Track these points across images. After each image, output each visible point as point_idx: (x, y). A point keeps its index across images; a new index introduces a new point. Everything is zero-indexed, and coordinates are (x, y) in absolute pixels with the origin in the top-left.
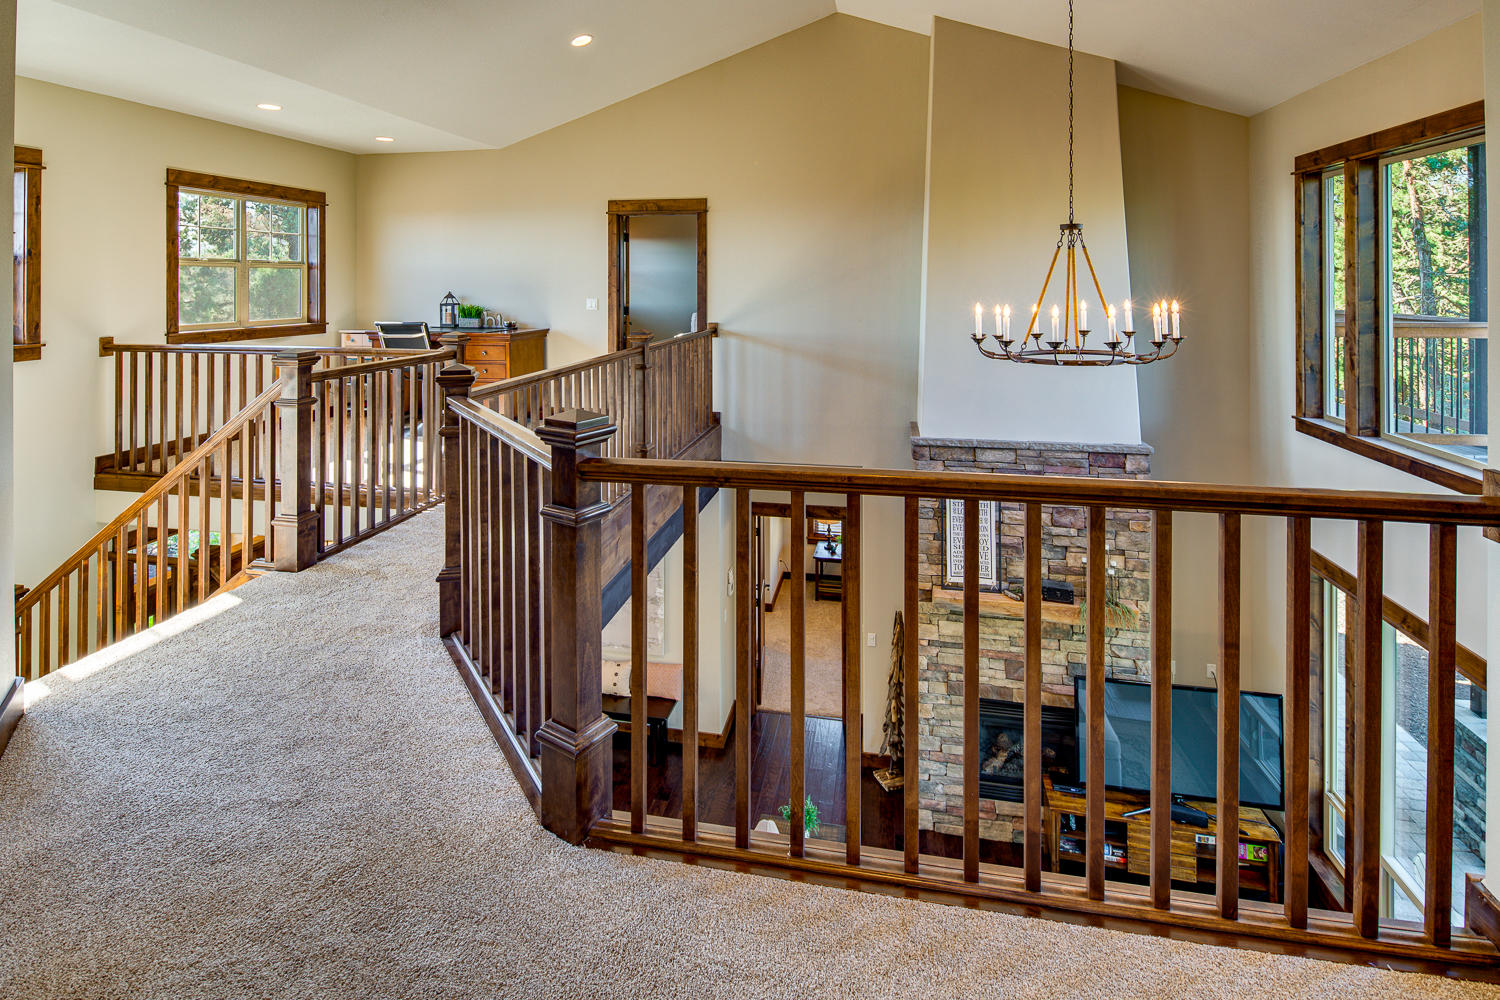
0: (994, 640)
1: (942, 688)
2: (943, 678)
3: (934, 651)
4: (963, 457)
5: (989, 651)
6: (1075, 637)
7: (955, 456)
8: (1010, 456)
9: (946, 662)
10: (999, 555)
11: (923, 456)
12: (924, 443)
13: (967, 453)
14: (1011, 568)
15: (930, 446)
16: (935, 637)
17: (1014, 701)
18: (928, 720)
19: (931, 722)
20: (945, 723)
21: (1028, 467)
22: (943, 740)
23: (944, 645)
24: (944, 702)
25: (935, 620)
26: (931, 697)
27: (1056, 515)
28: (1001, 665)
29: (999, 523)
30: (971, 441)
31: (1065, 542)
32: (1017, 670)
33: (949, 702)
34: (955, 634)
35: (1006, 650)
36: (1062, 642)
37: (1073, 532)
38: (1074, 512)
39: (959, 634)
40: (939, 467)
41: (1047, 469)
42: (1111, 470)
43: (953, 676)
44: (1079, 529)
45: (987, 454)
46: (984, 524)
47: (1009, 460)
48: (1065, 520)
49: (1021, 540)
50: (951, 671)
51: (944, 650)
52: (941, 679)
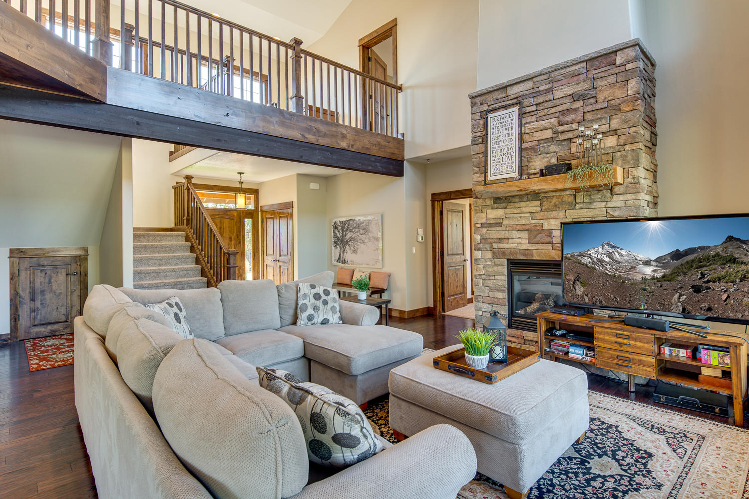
0: (520, 217)
1: (489, 255)
2: (490, 247)
3: (484, 230)
4: (499, 97)
5: (517, 225)
6: (578, 206)
7: (494, 98)
8: (529, 85)
9: (491, 237)
10: (521, 157)
11: (477, 103)
12: (476, 94)
13: (502, 92)
14: (531, 164)
15: (480, 95)
16: (484, 221)
17: (534, 259)
18: (480, 275)
19: (483, 277)
20: (492, 278)
21: (541, 88)
22: (491, 289)
23: (490, 225)
24: (490, 263)
25: (484, 211)
26: (482, 260)
27: (561, 117)
28: (525, 235)
29: (521, 135)
30: (503, 84)
31: (571, 135)
32: (536, 236)
33: (493, 264)
34: (497, 217)
35: (528, 223)
36: (567, 211)
37: (574, 126)
38: (575, 110)
39: (499, 216)
40: (485, 107)
41: (556, 85)
42: (604, 69)
43: (495, 246)
44: (579, 123)
45: (514, 89)
46: (511, 137)
47: (528, 88)
48: (568, 119)
49: (537, 142)
50: (495, 243)
51: (490, 229)
52: (488, 249)
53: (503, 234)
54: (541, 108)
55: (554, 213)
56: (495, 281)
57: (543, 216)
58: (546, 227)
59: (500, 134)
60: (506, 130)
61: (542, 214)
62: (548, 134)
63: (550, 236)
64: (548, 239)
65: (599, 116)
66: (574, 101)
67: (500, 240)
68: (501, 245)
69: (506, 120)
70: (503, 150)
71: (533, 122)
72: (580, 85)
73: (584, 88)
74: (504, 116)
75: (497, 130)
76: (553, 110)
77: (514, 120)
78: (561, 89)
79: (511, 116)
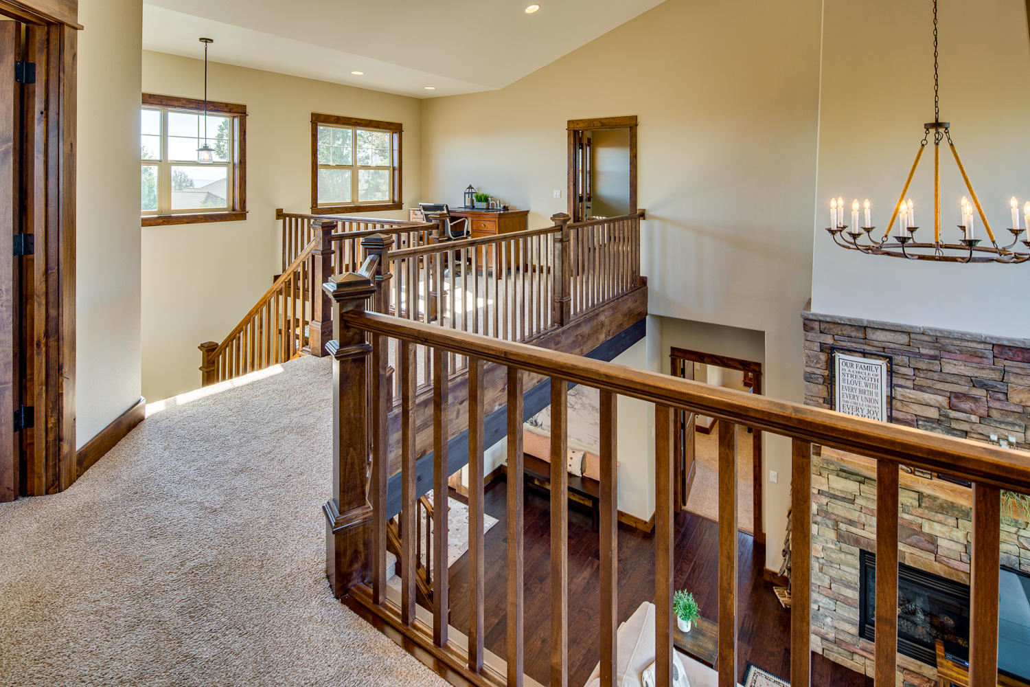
1: (832, 534)
2: (833, 525)
3: (825, 500)
7: (844, 332)
8: (904, 339)
11: (812, 329)
12: (814, 318)
13: (856, 332)
15: (820, 323)
16: (825, 488)
17: (907, 563)
18: (819, 558)
19: (821, 561)
20: (836, 566)
21: (923, 351)
22: (832, 580)
23: (834, 497)
24: (833, 547)
25: (825, 473)
26: (821, 539)
27: (954, 399)
29: (891, 399)
30: (861, 321)
31: (966, 427)
32: (910, 536)
33: (838, 548)
34: (845, 490)
36: (960, 521)
37: (974, 418)
38: (975, 400)
39: (850, 491)
40: (829, 340)
41: (944, 354)
42: (1020, 364)
43: (843, 526)
44: (980, 417)
45: (878, 333)
46: (874, 397)
47: (902, 342)
48: (967, 405)
49: (915, 418)
50: (841, 522)
51: (833, 500)
52: (830, 526)
53: (855, 516)
54: (922, 375)
55: (940, 517)
56: (840, 571)
57: (921, 513)
58: (926, 529)
59: (854, 386)
60: (866, 386)
61: (920, 510)
62: (934, 413)
63: (933, 544)
64: (931, 547)
65: (1010, 419)
66: (974, 386)
67: (851, 522)
68: (853, 529)
69: (867, 372)
70: (860, 410)
71: (908, 388)
72: (984, 372)
73: (990, 377)
74: (863, 365)
75: (850, 379)
76: (939, 386)
77: (879, 377)
78: (955, 365)
79: (874, 369)
